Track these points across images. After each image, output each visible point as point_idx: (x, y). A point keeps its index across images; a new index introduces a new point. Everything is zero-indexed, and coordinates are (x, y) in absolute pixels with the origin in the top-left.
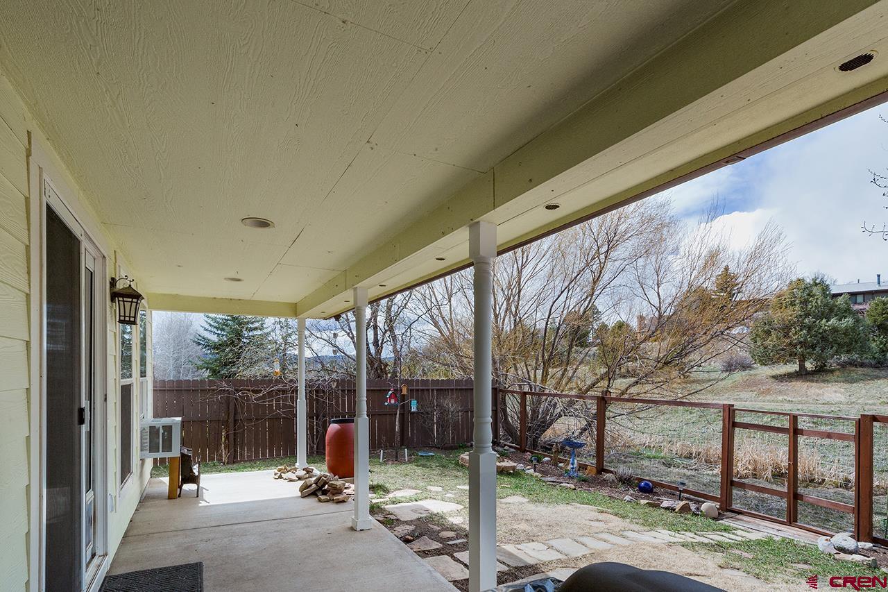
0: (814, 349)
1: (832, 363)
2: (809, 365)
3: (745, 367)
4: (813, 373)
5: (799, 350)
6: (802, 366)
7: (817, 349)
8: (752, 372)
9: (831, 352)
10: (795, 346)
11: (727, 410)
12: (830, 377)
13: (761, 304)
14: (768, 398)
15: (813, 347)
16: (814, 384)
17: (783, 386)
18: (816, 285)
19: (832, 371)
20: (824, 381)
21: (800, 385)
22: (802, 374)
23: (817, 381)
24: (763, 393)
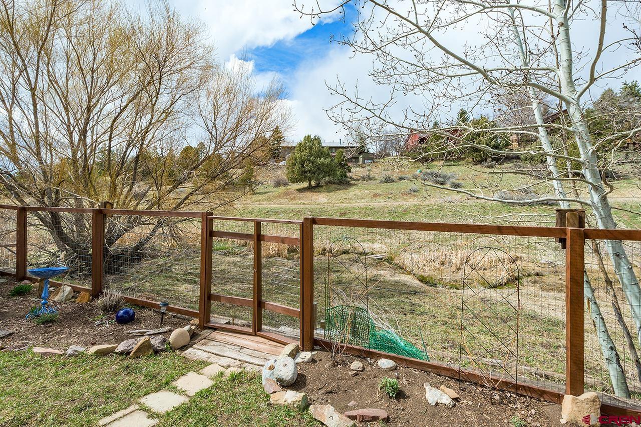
0: (315, 175)
1: (323, 182)
2: (313, 183)
3: (285, 184)
4: (315, 187)
5: (309, 175)
6: (310, 184)
7: (316, 174)
8: (288, 187)
9: (321, 176)
10: (306, 172)
11: (205, 219)
12: (321, 189)
13: (290, 149)
14: (294, 202)
15: (314, 173)
16: (314, 193)
17: (301, 195)
18: (316, 139)
19: (322, 186)
20: (319, 192)
21: (308, 194)
22: (310, 188)
23: (316, 192)
24: (292, 199)
